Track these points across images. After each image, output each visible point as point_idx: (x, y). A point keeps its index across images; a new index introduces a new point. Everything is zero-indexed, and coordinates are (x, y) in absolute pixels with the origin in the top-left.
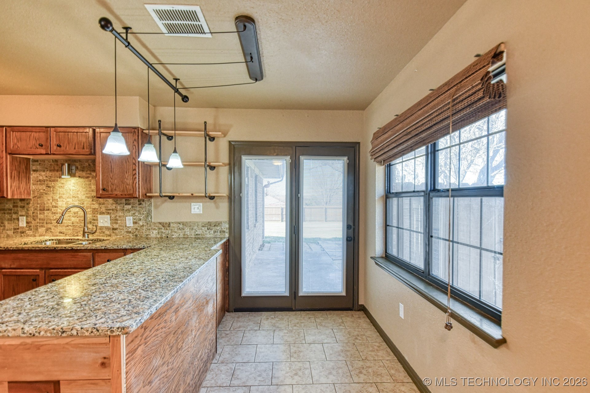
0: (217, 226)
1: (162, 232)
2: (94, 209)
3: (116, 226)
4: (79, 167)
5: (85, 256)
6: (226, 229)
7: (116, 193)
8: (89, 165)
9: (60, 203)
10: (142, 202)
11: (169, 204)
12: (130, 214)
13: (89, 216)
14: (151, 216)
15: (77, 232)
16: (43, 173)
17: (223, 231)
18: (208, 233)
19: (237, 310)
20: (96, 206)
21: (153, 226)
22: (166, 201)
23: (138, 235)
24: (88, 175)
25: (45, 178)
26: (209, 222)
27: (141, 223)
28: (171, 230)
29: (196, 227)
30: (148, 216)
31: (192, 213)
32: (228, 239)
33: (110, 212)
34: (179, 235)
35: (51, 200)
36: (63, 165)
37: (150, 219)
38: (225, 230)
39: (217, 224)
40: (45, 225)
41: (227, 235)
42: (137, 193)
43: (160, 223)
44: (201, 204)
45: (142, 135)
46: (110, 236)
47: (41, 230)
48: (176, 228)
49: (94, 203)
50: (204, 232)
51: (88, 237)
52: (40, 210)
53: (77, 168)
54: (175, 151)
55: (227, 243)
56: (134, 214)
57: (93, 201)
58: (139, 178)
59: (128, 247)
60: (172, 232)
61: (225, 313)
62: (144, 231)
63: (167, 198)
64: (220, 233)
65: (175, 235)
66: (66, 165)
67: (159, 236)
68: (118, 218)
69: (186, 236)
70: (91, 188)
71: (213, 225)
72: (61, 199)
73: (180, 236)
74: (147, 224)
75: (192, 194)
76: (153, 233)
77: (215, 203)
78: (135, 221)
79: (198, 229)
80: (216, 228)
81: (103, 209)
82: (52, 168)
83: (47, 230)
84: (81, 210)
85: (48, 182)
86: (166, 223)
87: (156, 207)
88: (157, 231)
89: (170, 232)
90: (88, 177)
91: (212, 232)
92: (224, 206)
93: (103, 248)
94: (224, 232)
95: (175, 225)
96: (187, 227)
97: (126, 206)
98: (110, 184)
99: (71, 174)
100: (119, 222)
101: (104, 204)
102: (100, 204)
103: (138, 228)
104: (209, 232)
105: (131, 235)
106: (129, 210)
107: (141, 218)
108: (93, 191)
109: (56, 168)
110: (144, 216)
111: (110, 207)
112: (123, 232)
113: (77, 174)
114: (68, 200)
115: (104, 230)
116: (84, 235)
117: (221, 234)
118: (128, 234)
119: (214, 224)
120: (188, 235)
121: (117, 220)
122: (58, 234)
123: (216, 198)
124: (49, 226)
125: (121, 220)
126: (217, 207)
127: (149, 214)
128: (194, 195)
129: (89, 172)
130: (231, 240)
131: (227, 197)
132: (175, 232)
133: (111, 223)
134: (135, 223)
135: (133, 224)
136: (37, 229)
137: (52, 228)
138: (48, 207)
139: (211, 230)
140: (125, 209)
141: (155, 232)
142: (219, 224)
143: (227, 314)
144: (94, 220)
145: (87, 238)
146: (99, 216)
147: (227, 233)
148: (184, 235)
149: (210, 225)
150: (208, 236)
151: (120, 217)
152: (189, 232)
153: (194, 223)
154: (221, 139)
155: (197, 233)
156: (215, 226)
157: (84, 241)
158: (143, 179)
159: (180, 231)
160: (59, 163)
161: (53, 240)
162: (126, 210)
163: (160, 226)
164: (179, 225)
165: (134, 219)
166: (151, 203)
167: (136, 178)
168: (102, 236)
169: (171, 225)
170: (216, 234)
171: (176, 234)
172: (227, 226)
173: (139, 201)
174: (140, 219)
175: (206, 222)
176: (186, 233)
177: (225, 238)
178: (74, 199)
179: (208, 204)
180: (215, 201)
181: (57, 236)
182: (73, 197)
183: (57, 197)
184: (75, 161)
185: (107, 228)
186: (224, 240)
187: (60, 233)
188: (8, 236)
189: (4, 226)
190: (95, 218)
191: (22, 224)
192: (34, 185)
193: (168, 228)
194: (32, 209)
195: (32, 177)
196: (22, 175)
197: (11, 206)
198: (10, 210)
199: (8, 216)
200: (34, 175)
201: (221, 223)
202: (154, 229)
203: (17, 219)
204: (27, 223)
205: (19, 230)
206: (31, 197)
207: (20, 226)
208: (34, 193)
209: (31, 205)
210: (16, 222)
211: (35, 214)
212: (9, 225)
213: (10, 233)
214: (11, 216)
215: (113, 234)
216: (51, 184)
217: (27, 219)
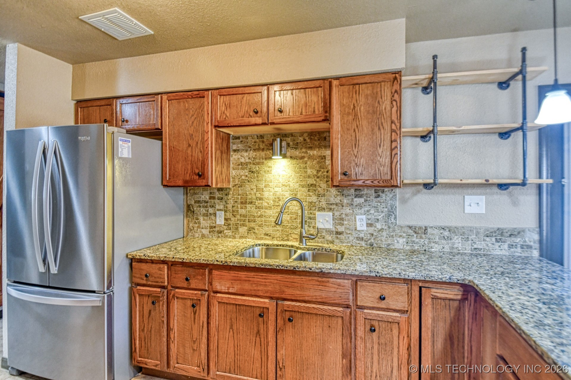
0: (515, 236)
1: (413, 242)
2: (311, 203)
3: (341, 229)
4: (291, 143)
5: (339, 284)
6: (535, 242)
7: (362, 178)
8: (305, 140)
9: (266, 194)
10: (381, 194)
11: (425, 197)
12: (362, 211)
13: (307, 213)
14: (396, 216)
15: (288, 235)
16: (245, 154)
17: (527, 246)
18: (497, 247)
20: (314, 199)
21: (398, 231)
22: (418, 192)
23: (375, 245)
24: (303, 155)
25: (247, 161)
26: (498, 229)
27: (379, 226)
28: (429, 239)
29: (473, 237)
30: (389, 215)
31: (466, 212)
33: (333, 207)
34: (443, 248)
35: (255, 190)
37: (393, 220)
38: (532, 244)
39: (516, 233)
40: (247, 223)
42: (399, 179)
43: (410, 227)
44: (484, 197)
46: (332, 242)
47: (243, 230)
48: (438, 237)
49: (311, 194)
50: (490, 245)
51: (307, 244)
52: (242, 203)
53: (288, 145)
56: (368, 211)
57: (309, 190)
58: (400, 155)
60: (430, 242)
62: (383, 239)
63: (422, 187)
64: (522, 248)
65: (436, 248)
67: (408, 248)
68: (344, 216)
69: (455, 251)
70: (306, 172)
71: (508, 235)
72: (268, 189)
73: (444, 250)
74: (389, 227)
75: (488, 181)
76: (398, 242)
77: (511, 195)
78: (370, 222)
79: (478, 240)
80: (513, 239)
81: (323, 204)
82: (257, 147)
83: (250, 230)
84: (298, 204)
85: (252, 165)
86: (420, 228)
87: (404, 201)
88: (404, 240)
89: (426, 243)
90: (302, 158)
91: (506, 246)
94: (530, 247)
95: (436, 231)
96: (456, 235)
97: (355, 199)
98: (353, 164)
100: (345, 223)
101: (324, 195)
102: (318, 195)
103: (375, 234)
104: (499, 246)
105: (363, 243)
106: (360, 206)
107: (379, 217)
108: (309, 177)
109: (261, 147)
110: (383, 214)
111: (332, 200)
112: (351, 238)
113: (288, 154)
114: (277, 189)
115: (323, 234)
116: (301, 241)
117: (523, 251)
118: (358, 242)
119: (509, 233)
120: (460, 249)
121: (342, 219)
122: (262, 236)
123: (511, 187)
124: (252, 225)
125: (349, 220)
126: (515, 203)
127: (391, 212)
129: (304, 150)
131: (535, 186)
132: (436, 243)
133: (335, 224)
134: (370, 225)
135: (367, 226)
136: (237, 229)
137: (256, 228)
138: (251, 198)
139: (504, 242)
140: (355, 204)
141: (401, 240)
142: (519, 233)
144: (310, 218)
145: (305, 246)
146: (317, 213)
147: (535, 249)
148: (452, 248)
150: (498, 252)
151: (346, 215)
152: (460, 245)
153: (471, 229)
155: (475, 246)
156: (510, 235)
159: (444, 241)
160: (265, 140)
161: (259, 245)
162: (356, 206)
163: (410, 232)
164: (442, 231)
165: (369, 219)
166: (396, 195)
167: (397, 154)
168: (322, 243)
169: (429, 230)
170: (512, 250)
171: (436, 246)
172: (536, 237)
173: (376, 193)
174: (378, 219)
175: (493, 228)
176: (456, 246)
178: (284, 188)
179: (496, 197)
180: (510, 193)
181: (261, 239)
182: (283, 185)
183: (262, 186)
184: (287, 134)
185: (329, 232)
187: (267, 235)
188: (203, 236)
189: (199, 223)
190: (312, 216)
191: (220, 220)
192: (234, 169)
193: (423, 236)
194: (231, 202)
195: (231, 159)
196: (224, 156)
197: (208, 197)
198: (207, 202)
199: (203, 210)
200: (234, 157)
201: (524, 231)
202: (401, 236)
203: (215, 214)
204: (226, 219)
205: (216, 229)
206: (231, 187)
207: (218, 222)
208: (234, 181)
209: (230, 196)
210: (214, 218)
211: (234, 209)
212: (204, 222)
213: (205, 232)
214: (208, 211)
215: (337, 241)
216: (255, 168)
217: (225, 215)
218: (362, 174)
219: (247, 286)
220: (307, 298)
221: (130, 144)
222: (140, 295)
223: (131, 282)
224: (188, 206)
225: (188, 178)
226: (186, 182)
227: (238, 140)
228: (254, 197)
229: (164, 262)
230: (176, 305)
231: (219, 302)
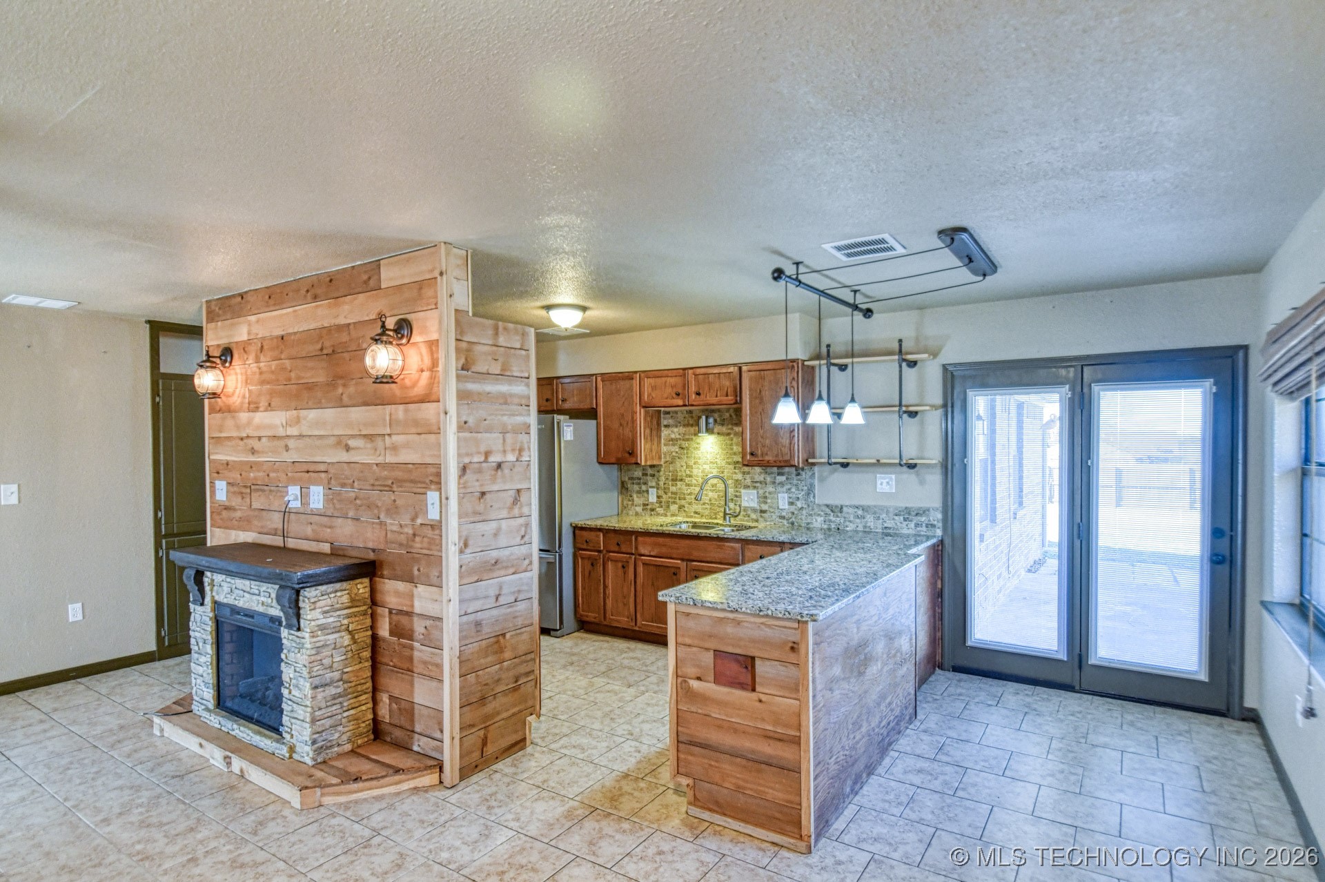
0: (921, 515)
1: (830, 521)
2: (737, 480)
3: (765, 507)
4: (718, 419)
5: (732, 547)
6: (938, 522)
7: (767, 458)
8: (731, 416)
9: (695, 472)
10: (801, 472)
11: (841, 476)
12: (784, 489)
13: (731, 491)
14: (814, 494)
15: (715, 514)
16: (676, 430)
17: (932, 524)
18: (905, 526)
19: (957, 669)
20: (739, 476)
21: (816, 510)
22: (835, 470)
23: (796, 524)
24: (729, 431)
25: (678, 437)
26: (906, 508)
27: (799, 504)
28: (845, 518)
29: (884, 516)
30: (809, 494)
31: (878, 491)
32: (940, 538)
33: (758, 485)
34: (857, 526)
35: (685, 467)
36: (700, 418)
37: (812, 499)
38: (935, 523)
39: (921, 512)
40: (678, 501)
41: (939, 532)
42: (796, 459)
43: (827, 506)
44: (893, 476)
45: (802, 370)
46: (757, 521)
47: (674, 508)
48: (852, 516)
49: (737, 471)
50: (898, 524)
51: (730, 521)
52: (673, 480)
53: (715, 421)
54: (853, 400)
55: (938, 546)
56: (789, 489)
57: (735, 468)
58: (798, 437)
59: (786, 540)
60: (845, 521)
61: (934, 669)
62: (803, 517)
63: (838, 466)
64: (927, 527)
65: (851, 527)
66: (704, 417)
67: (825, 527)
68: (767, 494)
69: (867, 530)
70: (732, 449)
71: (913, 514)
72: (697, 466)
73: (858, 529)
74: (808, 506)
75: (878, 461)
76: (816, 521)
77: (918, 474)
78: (791, 500)
79: (888, 518)
80: (918, 518)
81: (748, 481)
82: (686, 422)
83: (681, 507)
84: (720, 481)
85: (681, 441)
86: (836, 507)
87: (822, 480)
88: (822, 518)
89: (842, 521)
90: (728, 434)
91: (912, 525)
92: (934, 481)
93: (755, 538)
94: (933, 526)
95: (851, 510)
96: (869, 514)
97: (778, 478)
98: (759, 445)
99: (709, 431)
100: (769, 501)
101: (749, 473)
102: (744, 473)
103: (796, 512)
104: (907, 525)
105: (785, 522)
106: (782, 484)
107: (800, 496)
108: (735, 454)
109: (691, 422)
110: (803, 493)
111: (758, 478)
112: (774, 517)
113: (716, 430)
114: (705, 466)
115: (749, 512)
116: (725, 519)
117: (928, 530)
118: (781, 521)
119: (916, 512)
120: (872, 527)
121: (766, 497)
122: (692, 514)
123: (918, 466)
124: (683, 502)
125: (772, 499)
126: (922, 482)
127: (810, 491)
128: (883, 461)
129: (730, 426)
130: (947, 542)
131: (939, 465)
132: (850, 521)
133: (759, 503)
134: (791, 504)
135: (789, 505)
136: (668, 507)
137: (686, 505)
138: (681, 476)
139: (911, 521)
140: (777, 481)
141: (820, 519)
142: (924, 512)
143: (938, 671)
144: (736, 496)
145: (728, 523)
146: (743, 491)
147: (939, 528)
148: (865, 527)
149: (909, 514)
150: (905, 531)
151: (770, 493)
152: (872, 523)
153: (882, 508)
154: (928, 363)
155: (886, 525)
157: (725, 526)
158: (803, 437)
159: (858, 521)
160: (694, 415)
161: (687, 522)
162: (779, 484)
163: (828, 511)
164: (856, 510)
165: (790, 498)
166: (814, 474)
167: (794, 436)
168: (747, 521)
169: (845, 509)
170: (918, 529)
171: (851, 524)
172: (940, 516)
173: (797, 471)
174: (799, 498)
175: (901, 507)
176: (868, 525)
177: (935, 536)
178: (711, 465)
179: (905, 476)
180: (917, 472)
181: (691, 517)
182: (711, 462)
183: (691, 463)
184: (713, 411)
185: (754, 510)
186: (934, 541)
187: (696, 513)
188: (637, 514)
189: (633, 500)
190: (738, 494)
191: (652, 498)
192: (665, 445)
193: (839, 514)
194: (663, 479)
195: (663, 434)
196: (654, 433)
197: (640, 474)
198: (640, 479)
199: (636, 487)
200: (665, 433)
201: (928, 510)
202: (819, 515)
203: (647, 491)
204: (658, 497)
205: (649, 507)
206: (662, 463)
207: (651, 500)
208: (665, 457)
209: (661, 473)
210: (645, 495)
211: (666, 486)
212: (638, 500)
213: (639, 509)
214: (640, 488)
215: (761, 519)
216: (685, 444)
217: (657, 492)
218: (767, 454)
219: (664, 550)
220: (708, 559)
221: (572, 428)
222: (582, 558)
223: (575, 547)
224: (623, 483)
225: (620, 456)
226: (618, 459)
227: (668, 416)
228: (684, 474)
229: (600, 530)
230: (610, 565)
231: (643, 564)
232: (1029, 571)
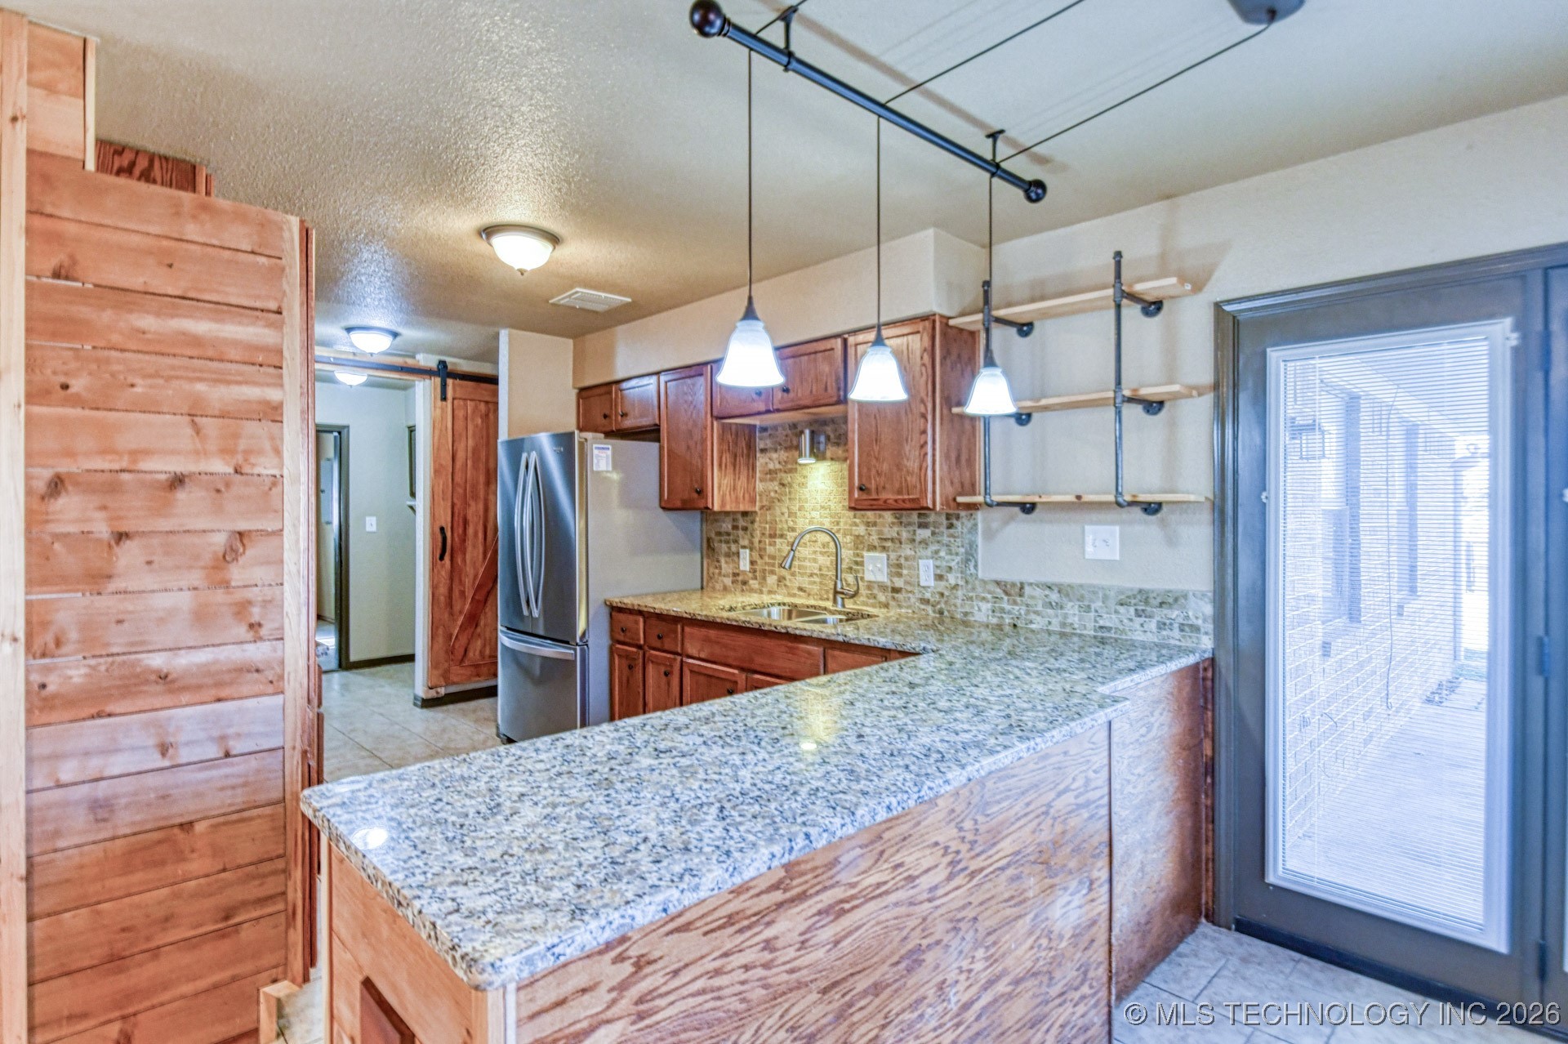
0: (1170, 606)
1: (1002, 610)
2: (858, 537)
3: (899, 583)
4: (832, 436)
5: (809, 653)
6: (1205, 620)
7: (884, 496)
9: (800, 522)
10: (955, 522)
11: (1022, 528)
12: (929, 552)
13: (847, 554)
14: (976, 562)
16: (775, 456)
17: (1191, 626)
18: (1138, 627)
19: (1246, 927)
20: (861, 530)
21: (979, 589)
22: (1012, 518)
23: (946, 613)
25: (778, 466)
26: (1140, 591)
27: (952, 581)
28: (1027, 605)
29: (1098, 604)
30: (967, 560)
31: (1087, 557)
32: (1208, 655)
33: (889, 544)
34: (1050, 623)
35: (786, 515)
36: (802, 432)
37: (972, 568)
38: (1200, 622)
39: (1171, 600)
40: (777, 569)
41: (1207, 643)
42: (930, 496)
43: (998, 583)
44: (1117, 528)
45: (944, 334)
46: (886, 606)
47: (772, 580)
48: (1040, 603)
49: (857, 521)
50: (1125, 621)
51: (843, 606)
52: (770, 536)
53: (828, 438)
55: (1205, 670)
56: (937, 552)
57: (855, 517)
58: (934, 455)
60: (1028, 613)
61: (1195, 924)
62: (959, 602)
63: (1017, 509)
64: (1182, 630)
65: (1038, 623)
66: (807, 432)
67: (994, 621)
68: (902, 561)
69: (1068, 630)
71: (1156, 602)
72: (802, 513)
73: (1050, 628)
74: (967, 582)
75: (1079, 497)
76: (980, 610)
77: (1163, 524)
78: (938, 572)
79: (1105, 610)
80: (1165, 611)
81: (874, 540)
82: (787, 443)
83: (781, 579)
84: (831, 537)
85: (784, 475)
86: (1013, 585)
87: (990, 535)
88: (989, 605)
89: (1023, 612)
90: (846, 459)
91: (1152, 625)
92: (1198, 536)
94: (1196, 629)
95: (1038, 592)
96: (1070, 600)
97: (919, 531)
98: (873, 472)
99: (818, 454)
100: (905, 572)
101: (875, 524)
102: (868, 524)
103: (946, 593)
104: (1142, 625)
105: (929, 610)
106: (924, 543)
107: (953, 564)
109: (792, 443)
110: (958, 559)
111: (887, 532)
112: (913, 600)
113: (828, 454)
114: (814, 514)
115: (875, 591)
116: (835, 601)
117: (1184, 637)
118: (923, 607)
119: (1159, 600)
120: (1076, 626)
121: (900, 566)
122: (796, 591)
123: (1165, 508)
124: (784, 572)
125: (909, 568)
126: (1171, 541)
127: (970, 557)
128: (1086, 498)
130: (1225, 662)
131: (1208, 505)
132: (1037, 613)
133: (891, 575)
134: (939, 577)
135: (935, 579)
136: (764, 578)
137: (788, 577)
138: (781, 529)
139: (1150, 617)
140: (918, 538)
141: (986, 607)
142: (1176, 600)
144: (857, 563)
145: (839, 608)
146: (866, 554)
147: (1206, 633)
148: (1063, 625)
149: (1146, 602)
150: (1139, 636)
151: (906, 559)
152: (1076, 619)
153: (1094, 590)
154: (1187, 301)
155: (1101, 623)
156: (1161, 604)
157: (832, 613)
158: (947, 456)
159: (1050, 611)
160: (797, 430)
162: (920, 542)
163: (999, 592)
164: (1047, 592)
165: (937, 567)
166: (976, 525)
167: (926, 454)
168: (873, 606)
169: (1028, 590)
170: (1164, 633)
171: (1038, 619)
172: (1208, 609)
173: (948, 519)
174: (950, 568)
175: (1132, 590)
176: (1069, 621)
177: (1193, 652)
178: (822, 512)
179: (1138, 528)
180: (1162, 520)
181: (794, 595)
182: (822, 507)
183: (795, 509)
184: (824, 423)
185: (883, 587)
186: (1191, 660)
187: (801, 589)
188: (725, 589)
189: (720, 568)
190: (859, 559)
191: (745, 565)
192: (761, 481)
193: (1018, 599)
194: (758, 533)
195: (758, 464)
196: (741, 460)
197: (730, 527)
198: (728, 534)
199: (724, 547)
200: (761, 460)
201: (1185, 597)
202: (984, 599)
203: (738, 554)
204: (752, 563)
205: (740, 578)
206: (757, 509)
207: (742, 568)
208: (761, 501)
209: (756, 525)
210: (736, 558)
211: (762, 545)
212: (726, 567)
213: (728, 581)
214: (729, 548)
215: (892, 603)
216: (787, 478)
217: (751, 555)
218: (883, 488)
221: (609, 453)
222: (619, 656)
223: (612, 638)
224: (709, 540)
225: (686, 496)
226: (684, 501)
227: (765, 434)
228: (785, 526)
229: (640, 613)
230: (650, 668)
231: (691, 671)
232: (1429, 701)
